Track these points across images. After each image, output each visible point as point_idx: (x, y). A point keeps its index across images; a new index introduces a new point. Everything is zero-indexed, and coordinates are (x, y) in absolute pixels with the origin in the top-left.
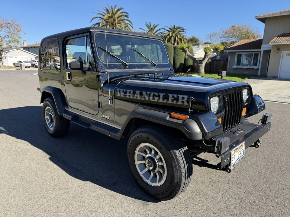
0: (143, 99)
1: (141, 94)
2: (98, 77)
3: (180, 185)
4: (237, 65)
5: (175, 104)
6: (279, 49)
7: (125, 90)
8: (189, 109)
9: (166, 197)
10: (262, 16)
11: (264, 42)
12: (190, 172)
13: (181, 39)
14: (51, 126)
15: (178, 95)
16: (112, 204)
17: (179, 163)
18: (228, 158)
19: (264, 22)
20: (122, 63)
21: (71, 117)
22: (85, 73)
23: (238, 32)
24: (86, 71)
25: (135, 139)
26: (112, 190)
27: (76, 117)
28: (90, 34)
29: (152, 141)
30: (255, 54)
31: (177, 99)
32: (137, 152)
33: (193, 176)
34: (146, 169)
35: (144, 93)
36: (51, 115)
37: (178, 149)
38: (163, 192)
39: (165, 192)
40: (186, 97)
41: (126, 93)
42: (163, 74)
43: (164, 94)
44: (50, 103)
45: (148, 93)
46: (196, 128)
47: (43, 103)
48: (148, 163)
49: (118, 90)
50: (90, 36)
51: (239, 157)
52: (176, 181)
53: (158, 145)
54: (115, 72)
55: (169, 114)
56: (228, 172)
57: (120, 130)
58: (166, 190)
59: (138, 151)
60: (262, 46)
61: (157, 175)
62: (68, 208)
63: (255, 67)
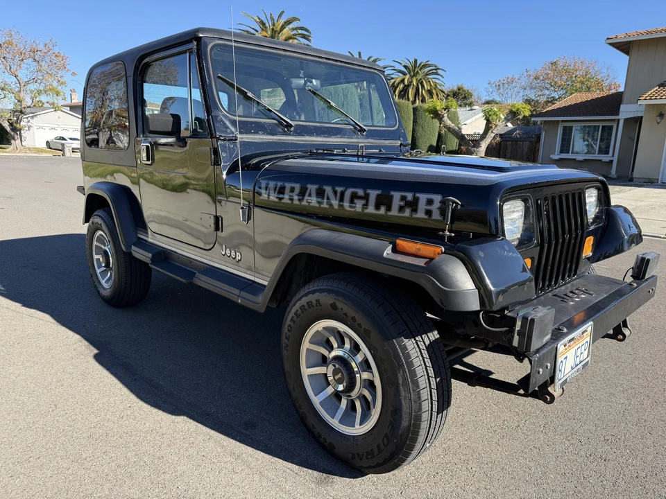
0: (325, 205)
1: (320, 193)
2: (216, 151)
3: (416, 433)
4: (561, 152)
5: (407, 217)
6: (661, 115)
7: (279, 184)
8: (444, 230)
9: (378, 465)
10: (622, 37)
11: (625, 98)
12: (444, 401)
13: (430, 93)
14: (105, 279)
15: (418, 195)
16: (237, 478)
17: (416, 375)
18: (549, 365)
19: (627, 53)
20: (278, 121)
21: (150, 255)
22: (185, 144)
23: (565, 78)
24: (187, 137)
25: (302, 308)
26: (240, 442)
27: (163, 256)
28: (198, 45)
29: (345, 314)
30: (603, 127)
31: (413, 205)
32: (306, 345)
33: (452, 409)
34: (330, 390)
35: (328, 189)
36: (106, 252)
37: (412, 335)
38: (372, 450)
39: (376, 451)
40: (437, 198)
41: (281, 191)
42: (380, 151)
43: (379, 192)
44: (105, 222)
45: (339, 189)
46: (462, 280)
47: (88, 224)
48: (335, 373)
49: (263, 184)
50: (198, 50)
51: (578, 362)
52: (405, 423)
53: (360, 325)
54: (260, 141)
55: (391, 243)
56: (545, 401)
57: (265, 286)
58: (378, 446)
59: (311, 342)
60: (623, 107)
61: (358, 404)
62: (121, 486)
63: (605, 158)
